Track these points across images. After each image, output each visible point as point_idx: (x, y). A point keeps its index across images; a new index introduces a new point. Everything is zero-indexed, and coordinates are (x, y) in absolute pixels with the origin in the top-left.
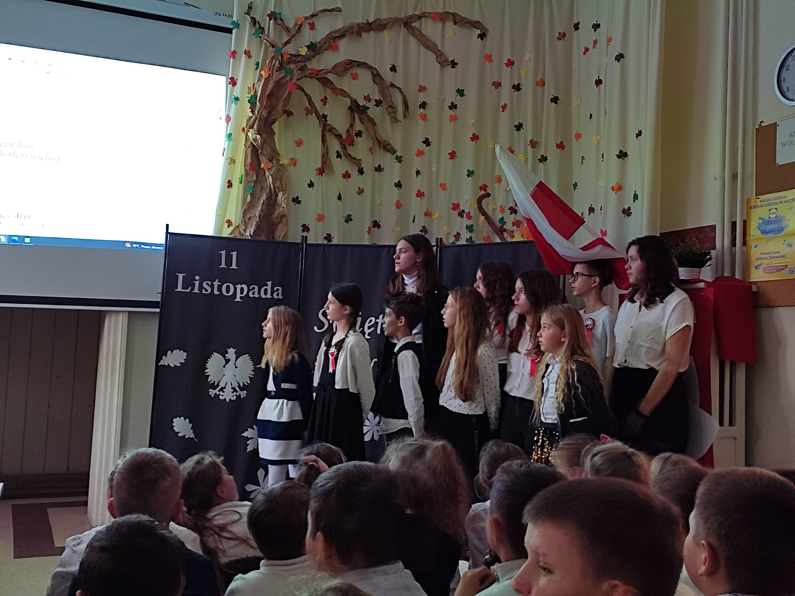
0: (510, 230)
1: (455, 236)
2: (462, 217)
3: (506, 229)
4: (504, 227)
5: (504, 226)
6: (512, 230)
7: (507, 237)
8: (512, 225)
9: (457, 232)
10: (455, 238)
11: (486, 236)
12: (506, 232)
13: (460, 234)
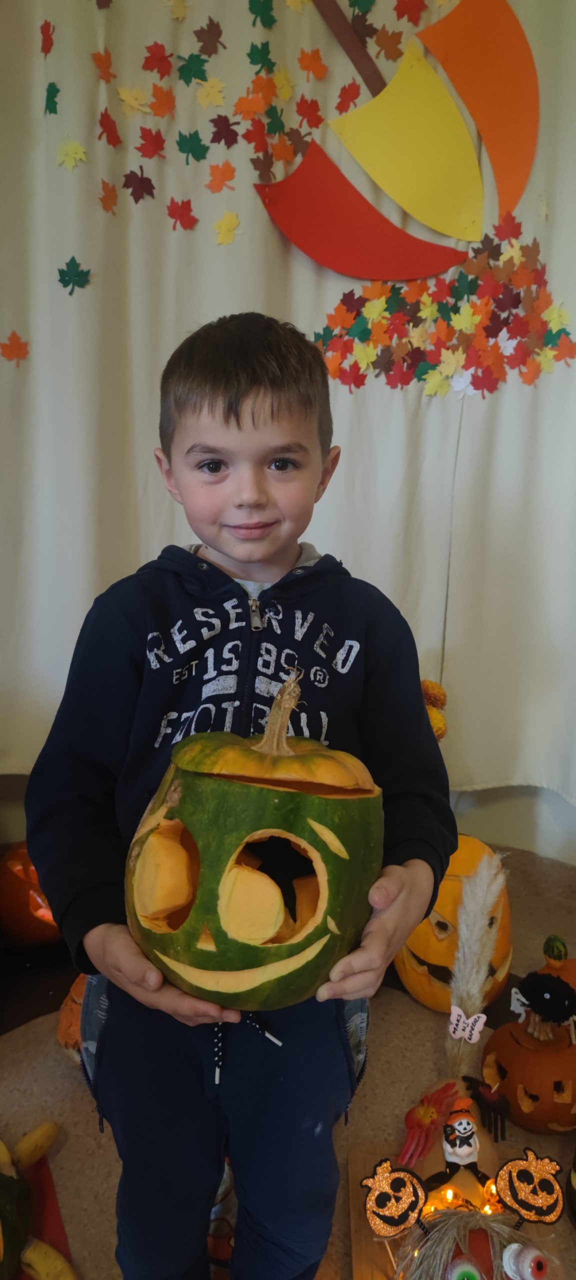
0: (390, 30)
1: (200, 34)
3: (378, 26)
4: (371, 19)
5: (369, 17)
6: (394, 33)
7: (377, 56)
8: (395, 14)
9: (211, 20)
10: (201, 44)
11: (308, 50)
12: (375, 38)
13: (223, 28)
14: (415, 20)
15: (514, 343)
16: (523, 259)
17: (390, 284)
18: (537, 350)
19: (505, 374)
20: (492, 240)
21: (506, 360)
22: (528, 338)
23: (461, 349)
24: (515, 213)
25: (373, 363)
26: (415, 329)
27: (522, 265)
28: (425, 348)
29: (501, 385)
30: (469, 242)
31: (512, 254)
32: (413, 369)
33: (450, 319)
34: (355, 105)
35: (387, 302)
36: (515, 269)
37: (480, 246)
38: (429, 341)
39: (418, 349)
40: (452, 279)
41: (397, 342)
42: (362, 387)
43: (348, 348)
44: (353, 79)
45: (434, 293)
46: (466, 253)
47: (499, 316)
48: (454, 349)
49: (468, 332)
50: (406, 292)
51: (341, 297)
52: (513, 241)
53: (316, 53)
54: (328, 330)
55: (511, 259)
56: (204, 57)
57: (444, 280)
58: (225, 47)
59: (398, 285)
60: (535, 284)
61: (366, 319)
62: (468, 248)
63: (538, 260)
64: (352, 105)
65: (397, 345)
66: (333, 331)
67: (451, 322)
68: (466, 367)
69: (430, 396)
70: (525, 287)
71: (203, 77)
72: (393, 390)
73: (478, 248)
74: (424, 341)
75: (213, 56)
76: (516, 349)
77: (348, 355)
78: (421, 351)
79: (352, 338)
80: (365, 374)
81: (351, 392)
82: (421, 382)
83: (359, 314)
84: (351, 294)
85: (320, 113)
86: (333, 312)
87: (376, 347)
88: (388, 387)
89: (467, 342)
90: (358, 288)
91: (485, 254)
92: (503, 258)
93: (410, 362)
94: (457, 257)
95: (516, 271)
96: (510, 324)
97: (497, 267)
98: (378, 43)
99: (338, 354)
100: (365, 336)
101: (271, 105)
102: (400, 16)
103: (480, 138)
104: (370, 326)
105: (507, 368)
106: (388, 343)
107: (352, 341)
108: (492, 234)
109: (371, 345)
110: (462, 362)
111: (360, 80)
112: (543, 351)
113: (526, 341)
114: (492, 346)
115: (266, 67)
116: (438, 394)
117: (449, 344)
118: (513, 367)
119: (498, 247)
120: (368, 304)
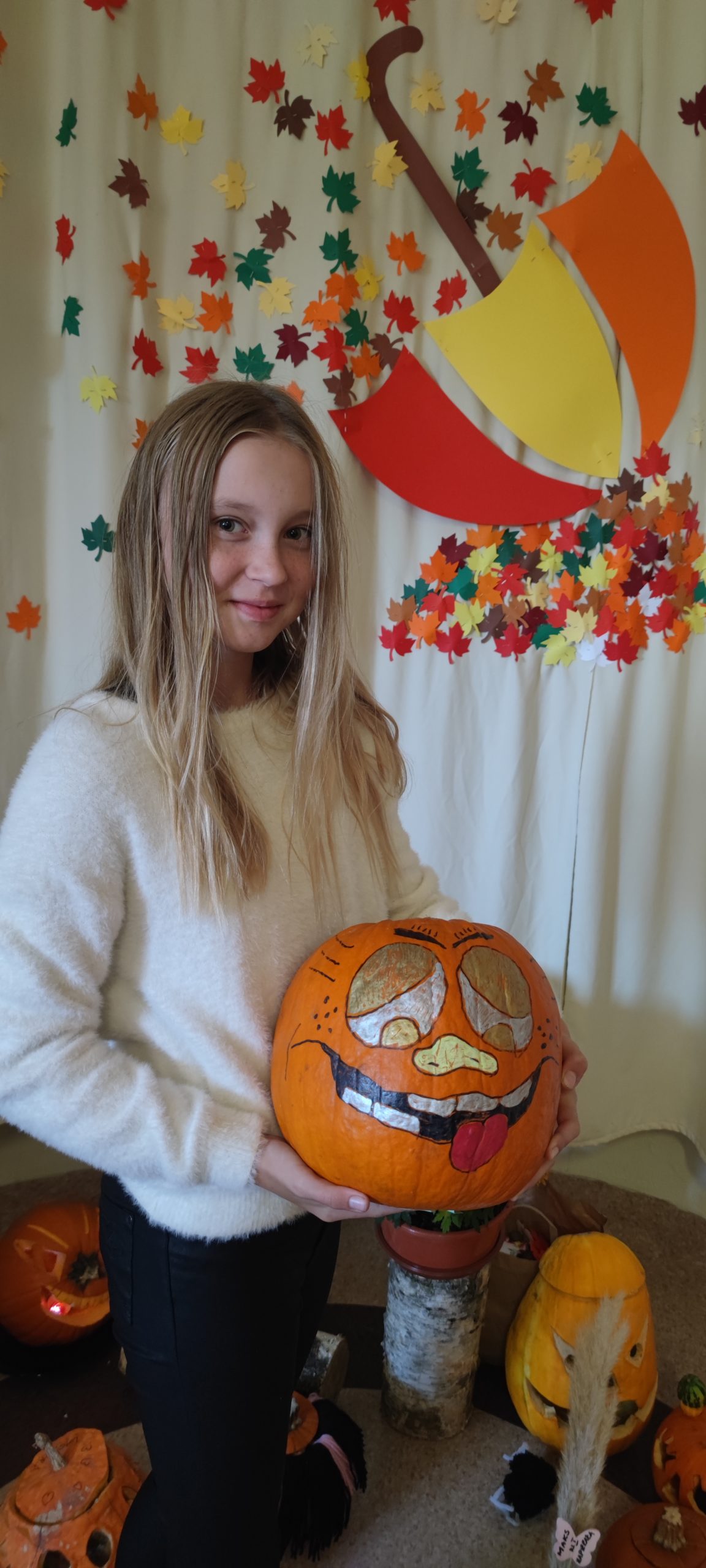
0: (506, 210)
1: (263, 223)
2: (298, 131)
3: (491, 205)
4: (481, 197)
5: (479, 194)
6: (511, 216)
7: (489, 244)
8: (513, 190)
9: (275, 205)
10: (264, 236)
11: (399, 235)
12: (486, 220)
13: (290, 214)
14: (538, 198)
15: (658, 602)
16: (671, 500)
17: (502, 529)
18: (686, 608)
19: (646, 638)
20: (633, 477)
21: (647, 622)
22: (675, 594)
23: (591, 610)
24: (661, 445)
25: (478, 625)
26: (533, 584)
27: (670, 506)
28: (545, 608)
29: (641, 653)
30: (603, 479)
31: (657, 495)
32: (531, 634)
33: (579, 574)
34: (460, 306)
35: (498, 551)
36: (661, 512)
37: (618, 484)
38: (551, 598)
39: (538, 608)
40: (581, 524)
41: (511, 600)
42: (465, 655)
43: (447, 607)
44: (458, 272)
45: (558, 538)
46: (599, 492)
47: (641, 569)
48: (583, 610)
49: (601, 589)
50: (522, 537)
51: (440, 543)
52: (659, 478)
53: (410, 238)
54: (420, 583)
55: (656, 500)
56: (268, 252)
57: (571, 525)
58: (294, 238)
59: (512, 530)
60: (684, 528)
61: (471, 571)
62: (601, 485)
63: (689, 499)
64: (455, 304)
65: (510, 603)
66: (429, 585)
67: (579, 577)
68: (598, 632)
69: (552, 666)
70: (673, 534)
71: (265, 277)
72: (504, 659)
73: (615, 486)
74: (544, 600)
75: (280, 250)
76: (660, 609)
77: (448, 615)
78: (541, 611)
79: (452, 594)
80: (469, 638)
81: (451, 662)
82: (540, 649)
83: (462, 565)
84: (452, 539)
85: (413, 314)
86: (429, 562)
87: (482, 606)
88: (499, 655)
89: (598, 600)
90: (461, 532)
91: (624, 494)
92: (646, 499)
93: (527, 626)
94: (588, 497)
95: (662, 514)
96: (653, 578)
97: (638, 509)
98: (490, 227)
99: (435, 614)
100: (470, 592)
101: (351, 310)
102: (519, 193)
103: (619, 348)
104: (476, 581)
105: (649, 631)
106: (499, 602)
107: (453, 599)
108: (632, 468)
109: (477, 602)
110: (594, 626)
111: (466, 275)
112: (693, 609)
113: (673, 598)
114: (630, 607)
115: (344, 262)
116: (561, 663)
117: (577, 603)
118: (656, 630)
119: (640, 484)
120: (473, 553)
